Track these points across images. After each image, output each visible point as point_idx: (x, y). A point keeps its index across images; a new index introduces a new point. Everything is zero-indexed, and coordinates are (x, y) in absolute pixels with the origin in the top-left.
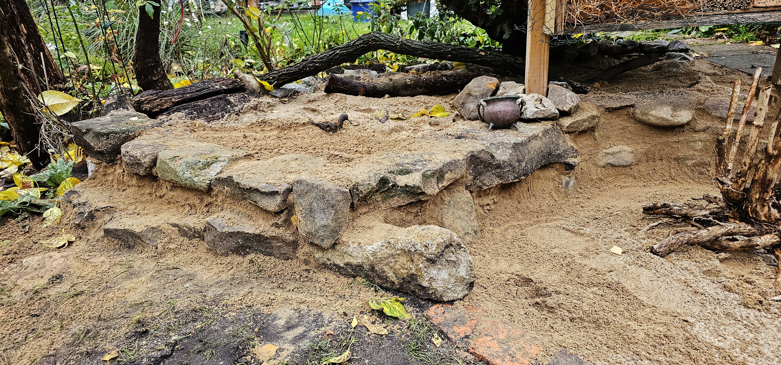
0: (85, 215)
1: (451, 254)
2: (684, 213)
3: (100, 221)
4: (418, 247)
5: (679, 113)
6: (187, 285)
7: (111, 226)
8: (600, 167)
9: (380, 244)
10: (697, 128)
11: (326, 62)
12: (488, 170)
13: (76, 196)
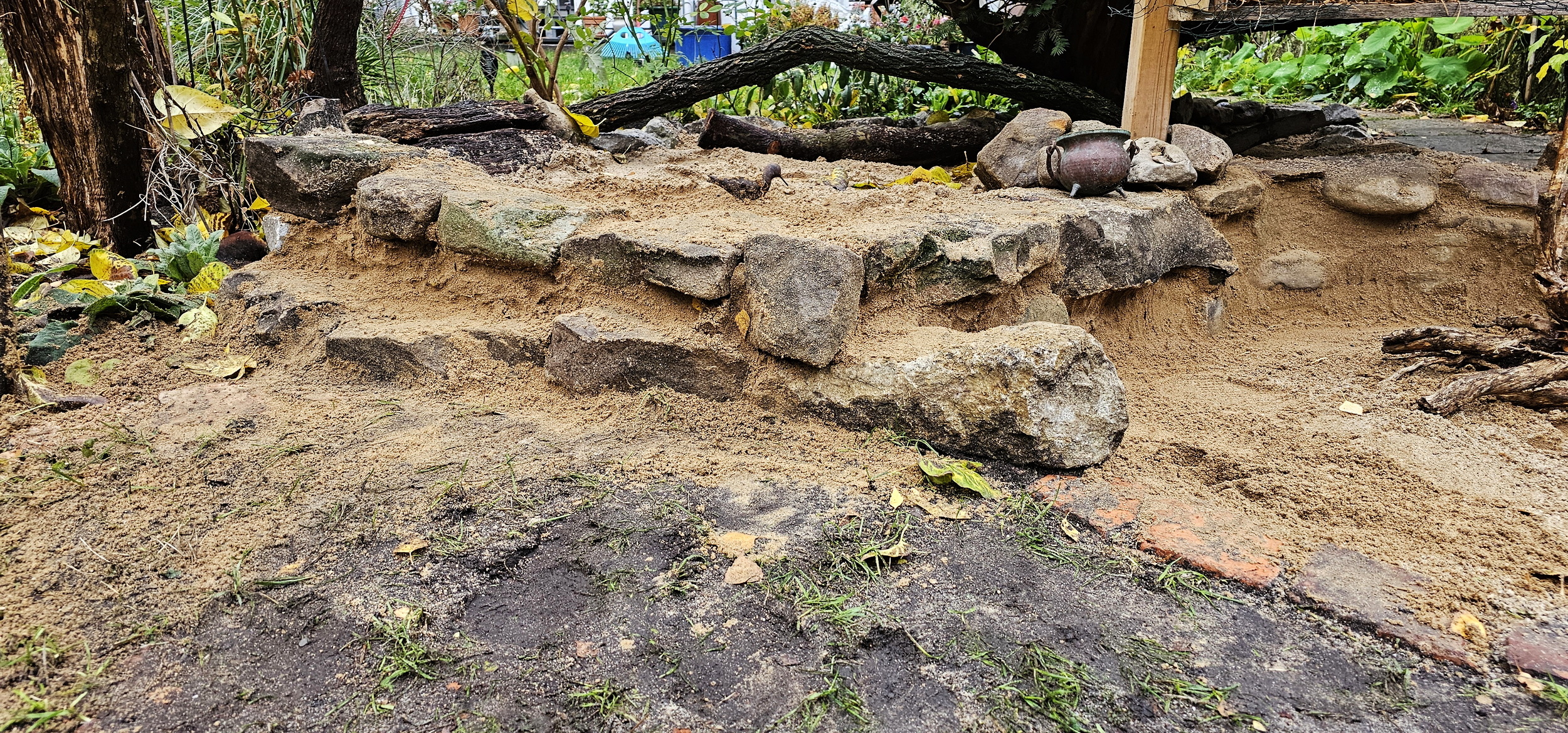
0: (282, 316)
1: (1083, 375)
2: (1470, 343)
3: (310, 331)
4: (1021, 356)
5: (1411, 189)
6: (524, 441)
7: (344, 334)
8: (1265, 288)
9: (931, 357)
10: (1442, 221)
11: (712, 80)
12: (1091, 260)
13: (251, 284)
